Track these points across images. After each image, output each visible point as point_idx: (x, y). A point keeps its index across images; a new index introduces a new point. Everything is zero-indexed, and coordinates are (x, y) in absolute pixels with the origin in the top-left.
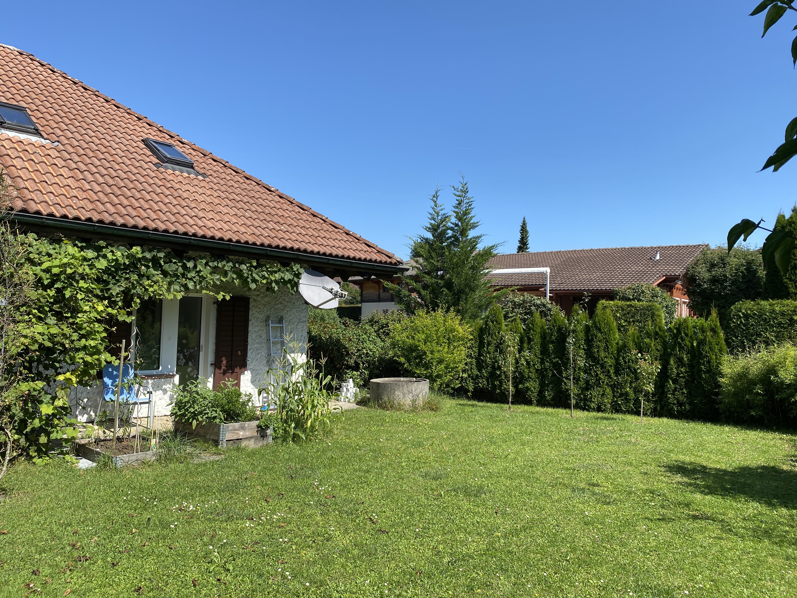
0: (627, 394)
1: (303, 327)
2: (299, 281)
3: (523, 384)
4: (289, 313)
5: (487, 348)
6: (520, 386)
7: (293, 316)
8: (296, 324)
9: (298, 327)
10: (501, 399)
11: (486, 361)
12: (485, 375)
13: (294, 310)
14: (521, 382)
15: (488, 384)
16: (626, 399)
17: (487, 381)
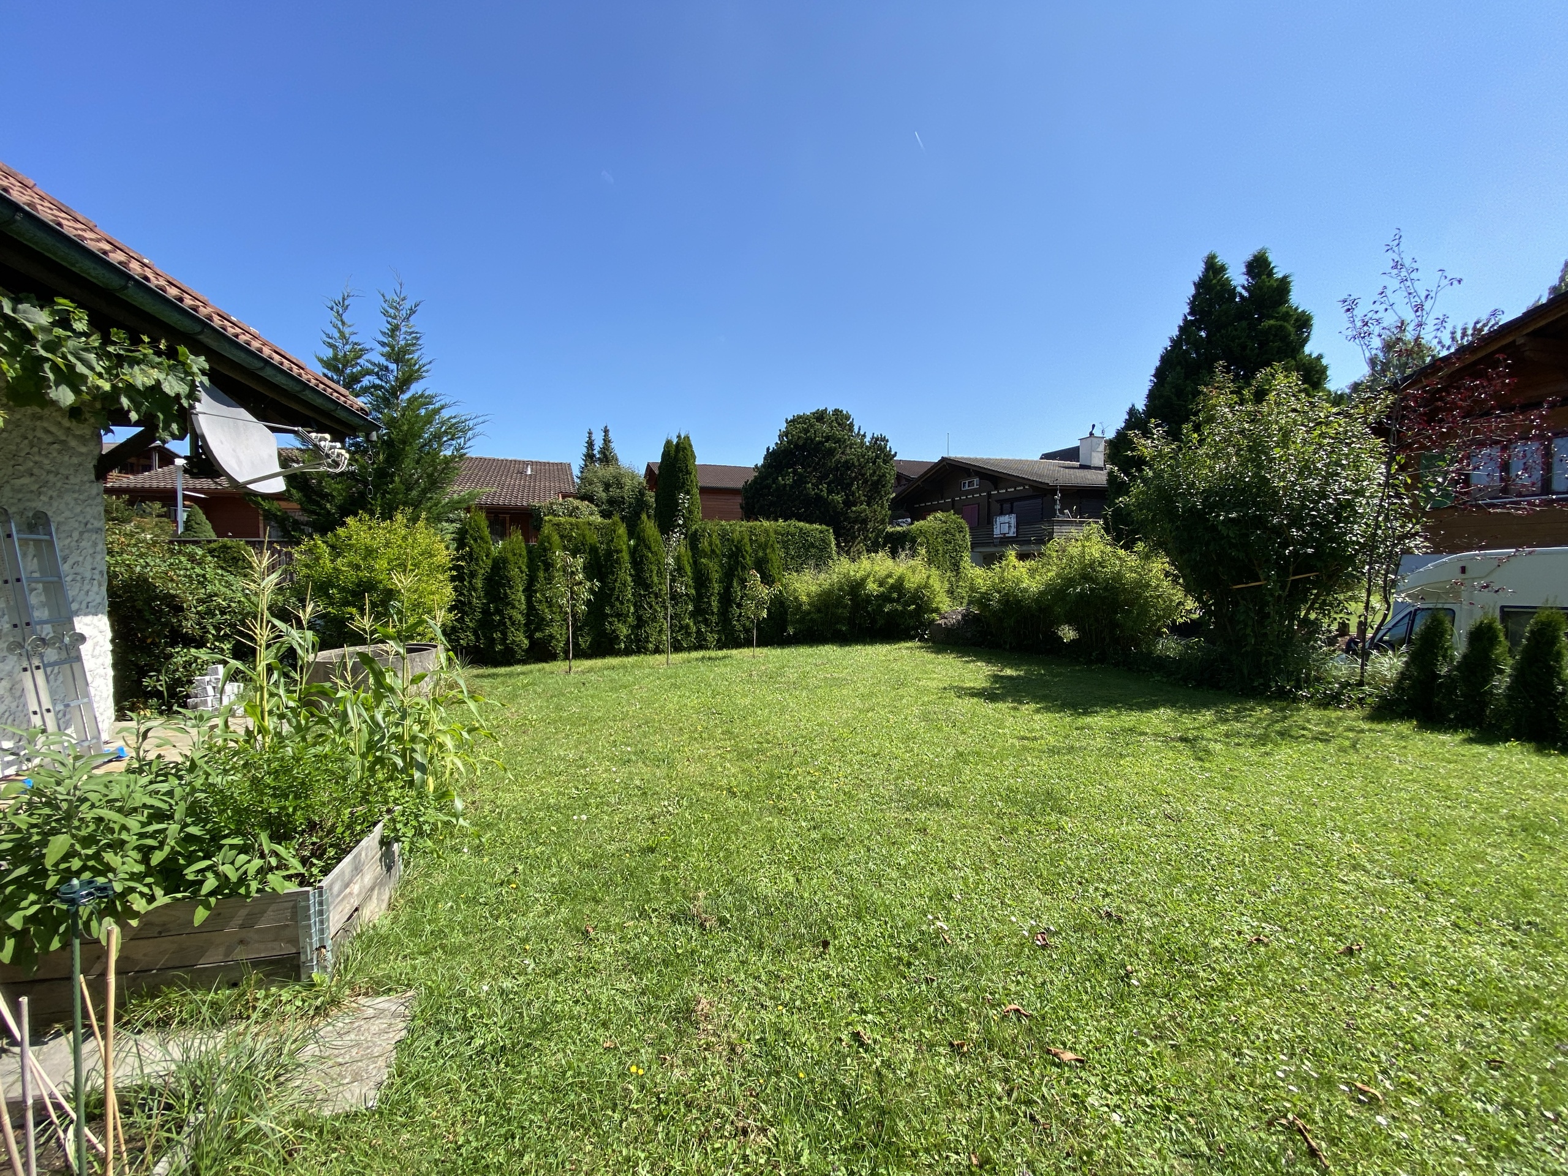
0: (688, 626)
1: (95, 544)
2: (192, 407)
3: (542, 631)
4: (55, 504)
5: (470, 582)
6: (538, 635)
7: (68, 514)
8: (76, 535)
9: (83, 544)
10: (507, 658)
11: (470, 603)
12: (471, 625)
13: (69, 498)
14: (537, 629)
15: (478, 638)
16: (686, 632)
17: (475, 633)
